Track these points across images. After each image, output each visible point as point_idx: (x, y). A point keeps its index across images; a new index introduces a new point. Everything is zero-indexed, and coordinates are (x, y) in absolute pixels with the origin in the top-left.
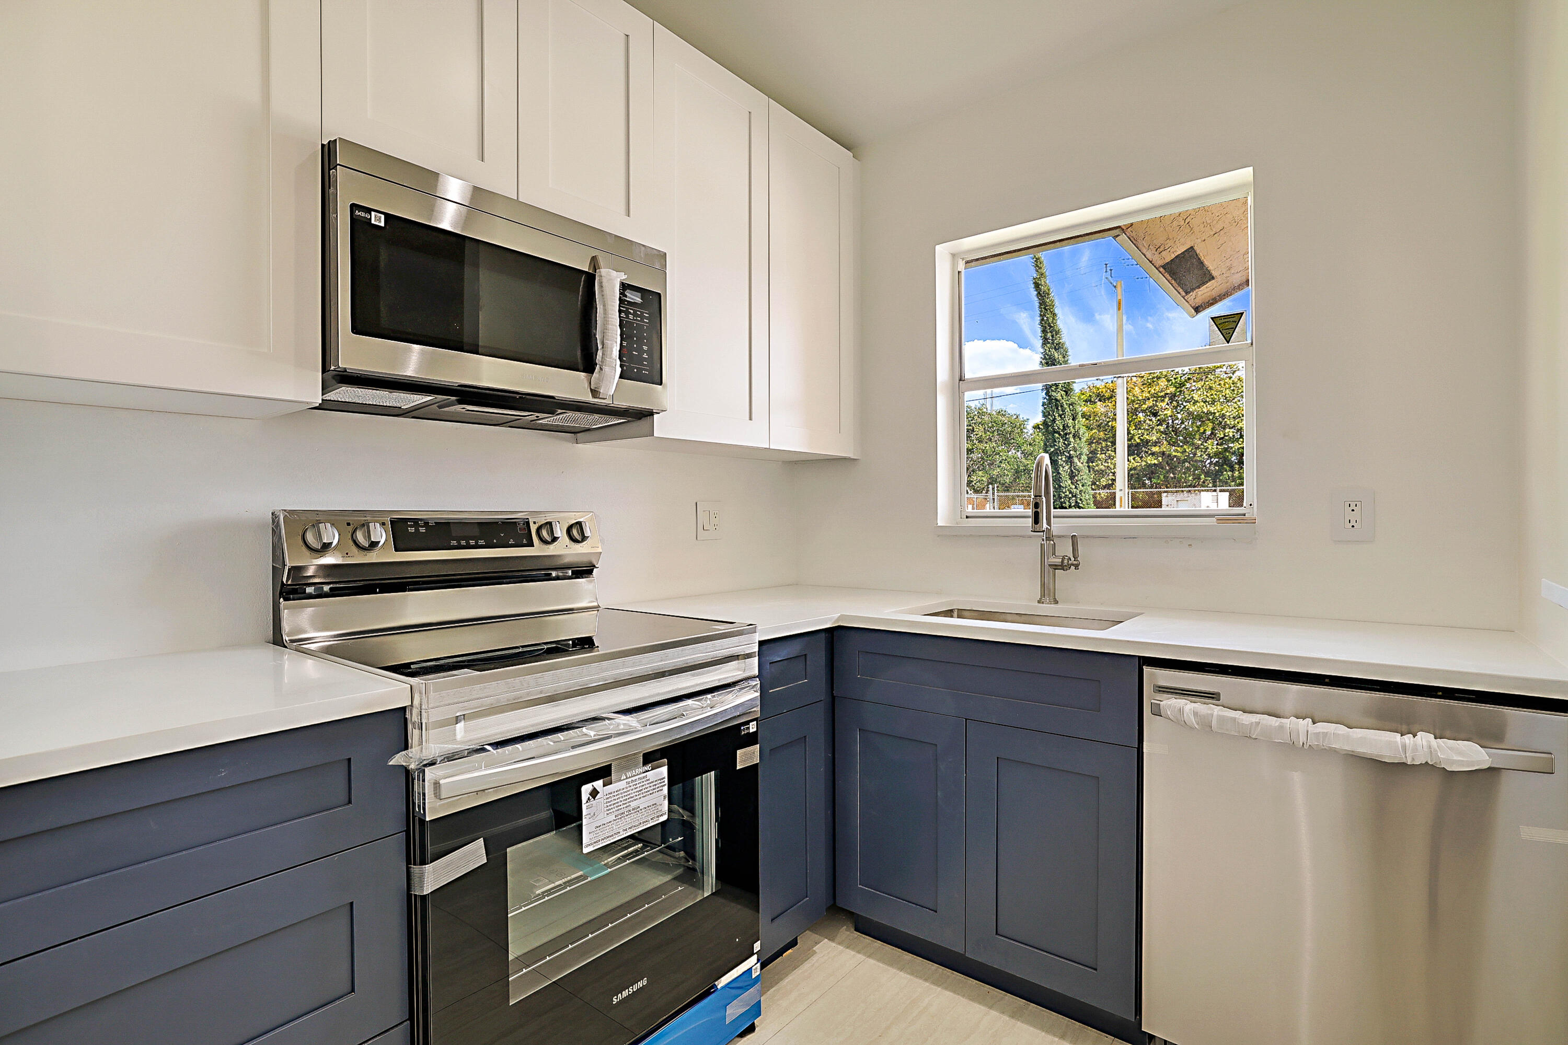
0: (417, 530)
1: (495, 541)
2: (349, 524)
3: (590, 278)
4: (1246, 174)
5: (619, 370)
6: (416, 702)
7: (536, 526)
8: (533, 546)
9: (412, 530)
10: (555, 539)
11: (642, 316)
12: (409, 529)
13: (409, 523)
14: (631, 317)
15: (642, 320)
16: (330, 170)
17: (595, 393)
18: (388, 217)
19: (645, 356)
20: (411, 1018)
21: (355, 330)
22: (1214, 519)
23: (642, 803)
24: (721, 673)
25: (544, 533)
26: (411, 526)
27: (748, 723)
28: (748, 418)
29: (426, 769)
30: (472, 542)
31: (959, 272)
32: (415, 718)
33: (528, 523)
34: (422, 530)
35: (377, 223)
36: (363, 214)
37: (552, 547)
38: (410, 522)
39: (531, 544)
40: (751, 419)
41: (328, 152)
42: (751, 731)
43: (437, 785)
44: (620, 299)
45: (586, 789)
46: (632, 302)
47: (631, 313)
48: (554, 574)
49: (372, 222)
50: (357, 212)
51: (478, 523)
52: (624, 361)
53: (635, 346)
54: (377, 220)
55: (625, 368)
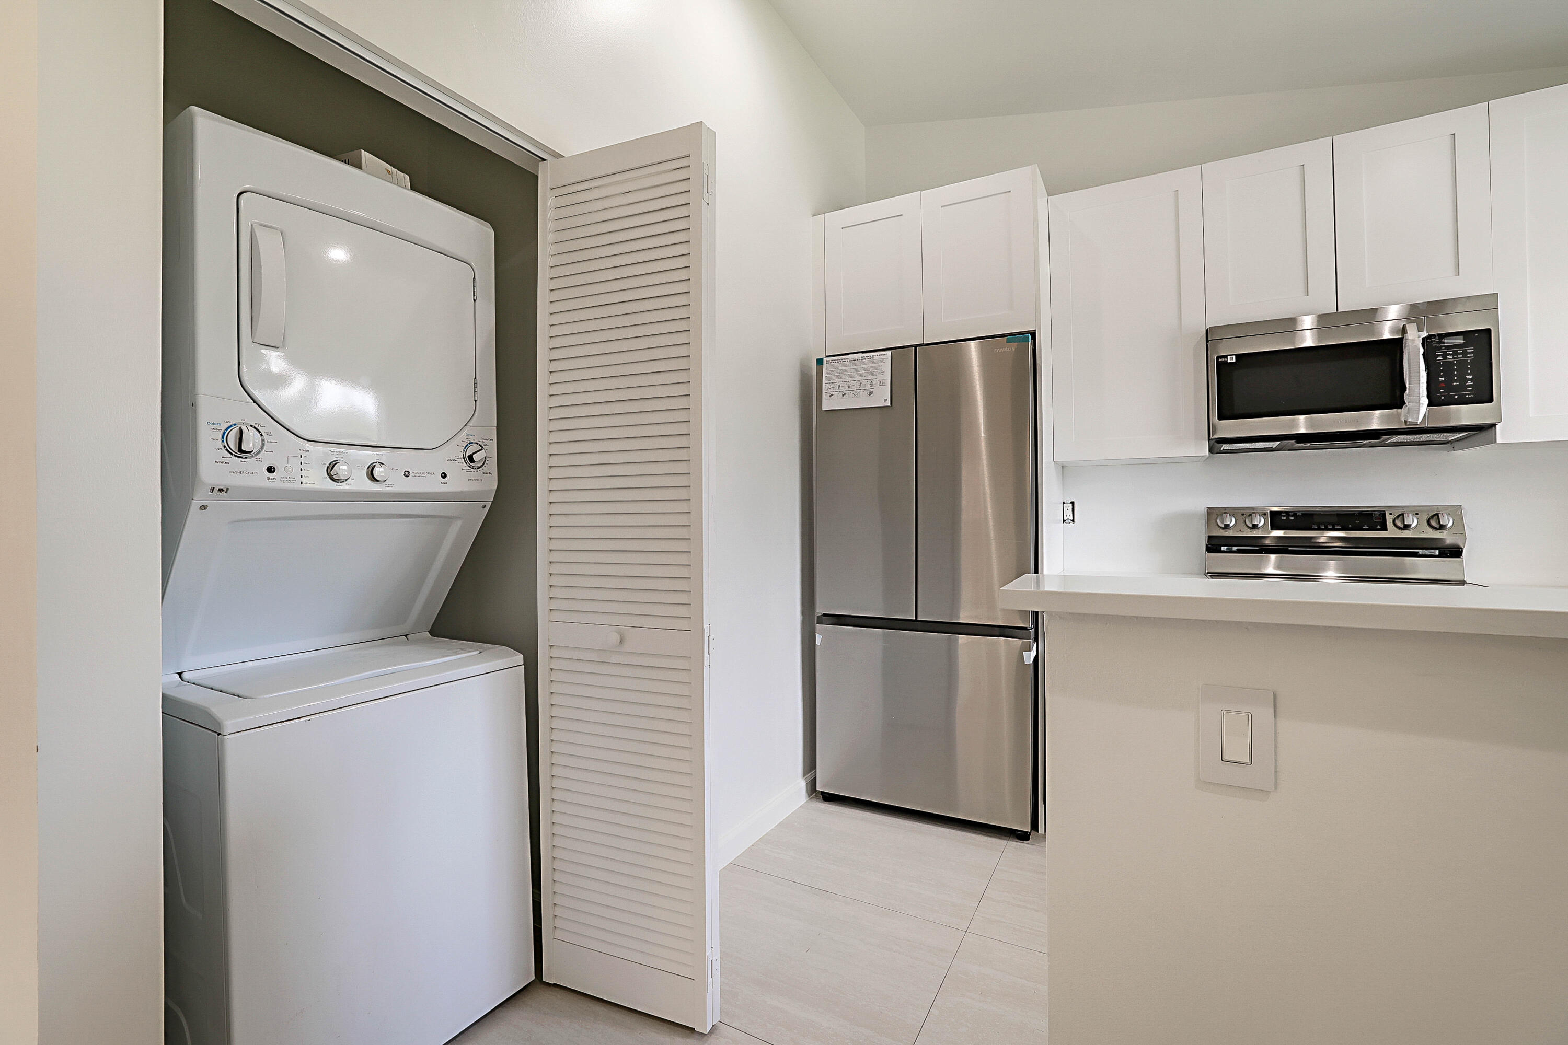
0: (1288, 518)
1: (1350, 526)
2: (1243, 514)
3: (1401, 341)
5: (1426, 403)
7: (1392, 517)
8: (1389, 530)
9: (1284, 518)
10: (1411, 526)
11: (1465, 353)
12: (1282, 517)
13: (1282, 514)
14: (1450, 356)
15: (1464, 356)
17: (1409, 422)
18: (1238, 356)
21: (1220, 418)
25: (1399, 521)
26: (1284, 516)
30: (1330, 526)
33: (1384, 514)
34: (1292, 518)
35: (1231, 361)
36: (1223, 360)
37: (1410, 531)
39: (1386, 529)
44: (1424, 348)
46: (1451, 346)
47: (1449, 354)
48: (1420, 552)
49: (1229, 361)
50: (1220, 360)
51: (1337, 514)
52: (1442, 393)
53: (1455, 378)
54: (1232, 360)
55: (1443, 397)
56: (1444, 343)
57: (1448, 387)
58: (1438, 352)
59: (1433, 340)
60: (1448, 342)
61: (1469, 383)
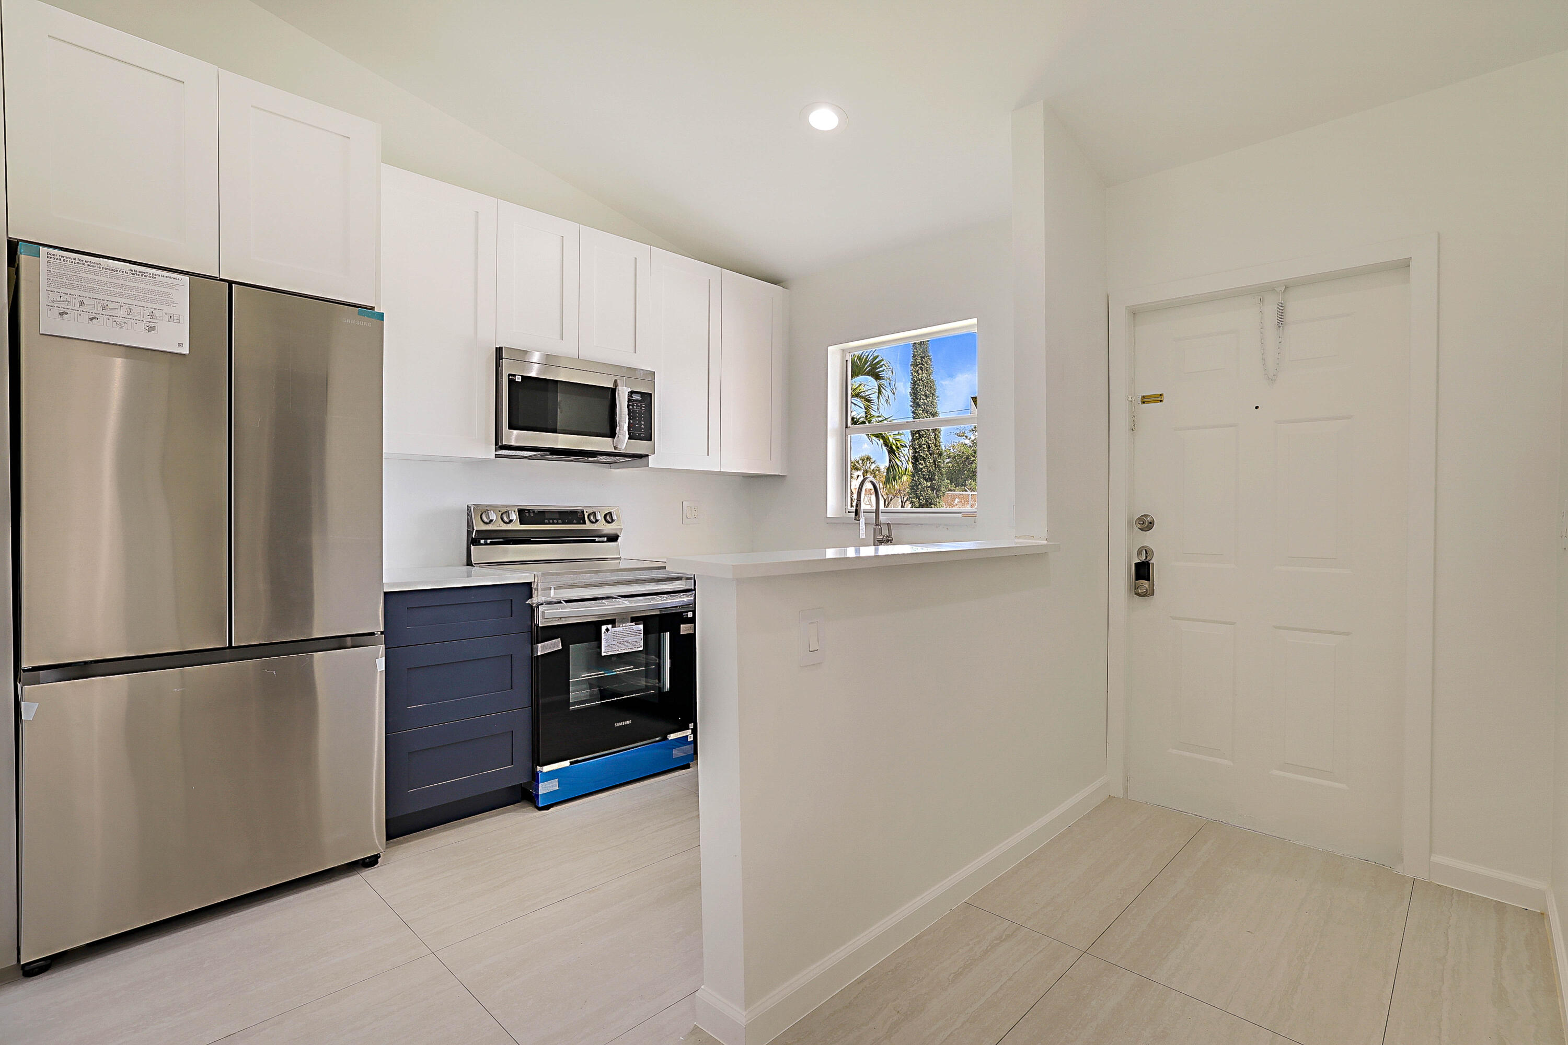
0: (530, 515)
2: (499, 511)
3: (613, 391)
4: (974, 321)
5: (627, 436)
6: (536, 580)
7: (587, 514)
8: (586, 524)
9: (527, 514)
10: (597, 521)
11: (641, 406)
13: (526, 511)
14: (635, 407)
15: (641, 409)
16: (499, 360)
17: (615, 448)
18: (523, 377)
19: (643, 427)
20: (532, 706)
21: (510, 428)
22: (961, 514)
23: (630, 639)
24: (672, 586)
25: (592, 518)
26: (527, 513)
27: (687, 612)
28: (707, 454)
29: (540, 606)
30: (555, 521)
31: (847, 361)
32: (535, 587)
33: (583, 512)
34: (532, 515)
36: (513, 378)
37: (596, 525)
40: (708, 455)
41: (499, 351)
42: (689, 616)
43: (543, 612)
44: (628, 399)
45: (604, 628)
46: (636, 400)
47: (635, 405)
48: (597, 539)
49: (516, 380)
50: (510, 377)
51: (558, 512)
54: (518, 379)
56: (633, 397)
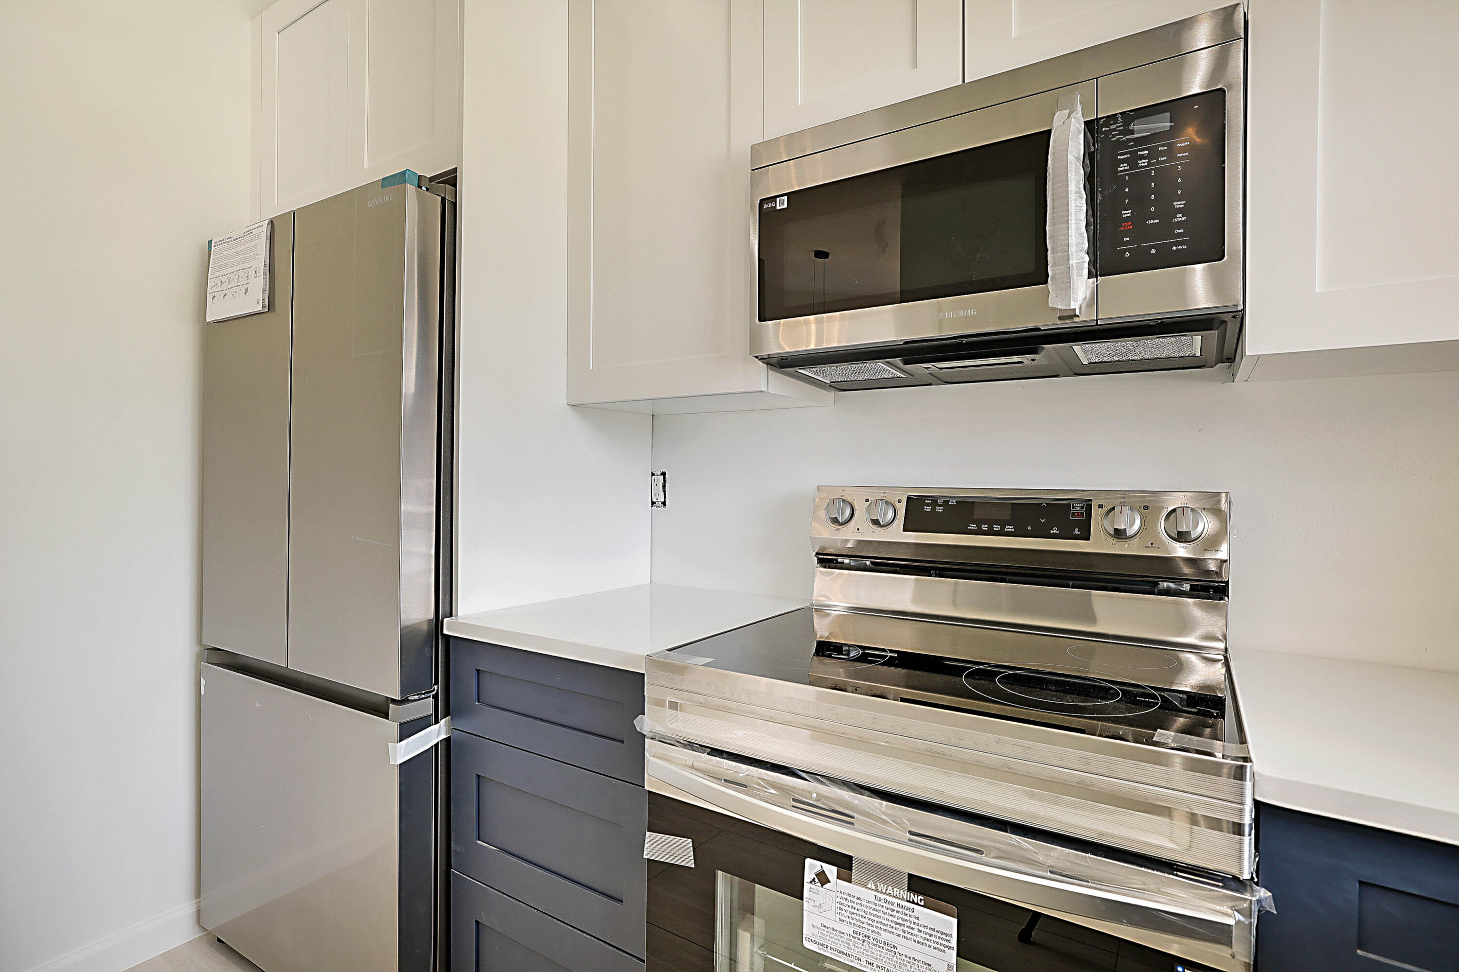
0: (934, 509)
1: (1029, 528)
2: (867, 500)
9: (928, 509)
12: (925, 507)
13: (926, 501)
18: (791, 196)
21: (761, 318)
26: (928, 505)
33: (1089, 507)
34: (940, 510)
35: (780, 207)
36: (770, 205)
38: (928, 500)
39: (1088, 536)
46: (1149, 135)
47: (1142, 157)
49: (778, 208)
50: (765, 206)
51: (1012, 504)
52: (1127, 243)
53: (1153, 209)
54: (782, 204)
55: (1127, 254)
56: (1132, 132)
57: (1141, 232)
58: (1121, 155)
59: (1112, 127)
60: (1141, 129)
61: (1180, 218)
